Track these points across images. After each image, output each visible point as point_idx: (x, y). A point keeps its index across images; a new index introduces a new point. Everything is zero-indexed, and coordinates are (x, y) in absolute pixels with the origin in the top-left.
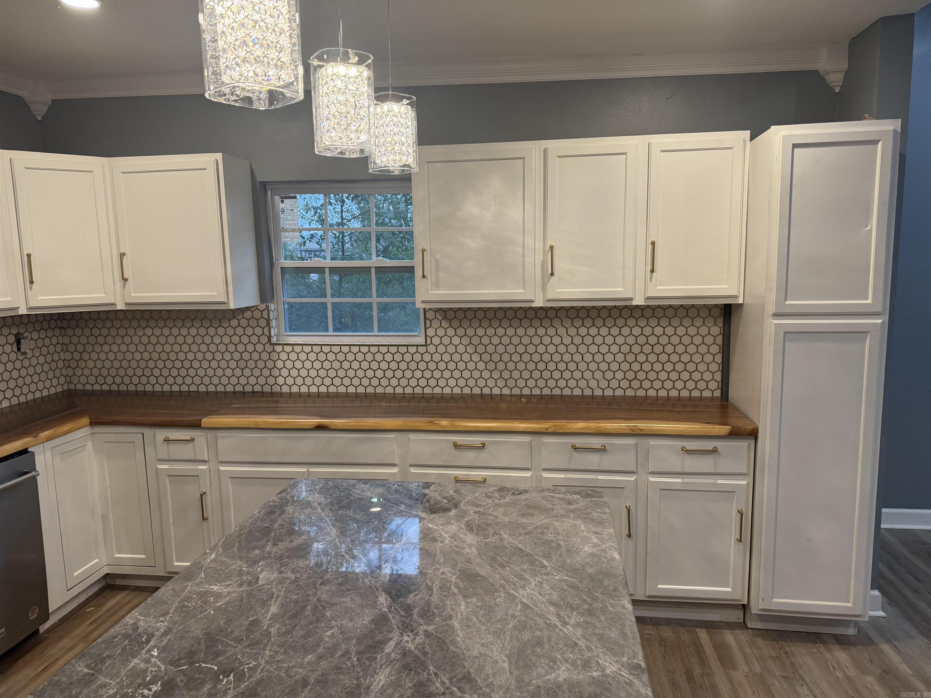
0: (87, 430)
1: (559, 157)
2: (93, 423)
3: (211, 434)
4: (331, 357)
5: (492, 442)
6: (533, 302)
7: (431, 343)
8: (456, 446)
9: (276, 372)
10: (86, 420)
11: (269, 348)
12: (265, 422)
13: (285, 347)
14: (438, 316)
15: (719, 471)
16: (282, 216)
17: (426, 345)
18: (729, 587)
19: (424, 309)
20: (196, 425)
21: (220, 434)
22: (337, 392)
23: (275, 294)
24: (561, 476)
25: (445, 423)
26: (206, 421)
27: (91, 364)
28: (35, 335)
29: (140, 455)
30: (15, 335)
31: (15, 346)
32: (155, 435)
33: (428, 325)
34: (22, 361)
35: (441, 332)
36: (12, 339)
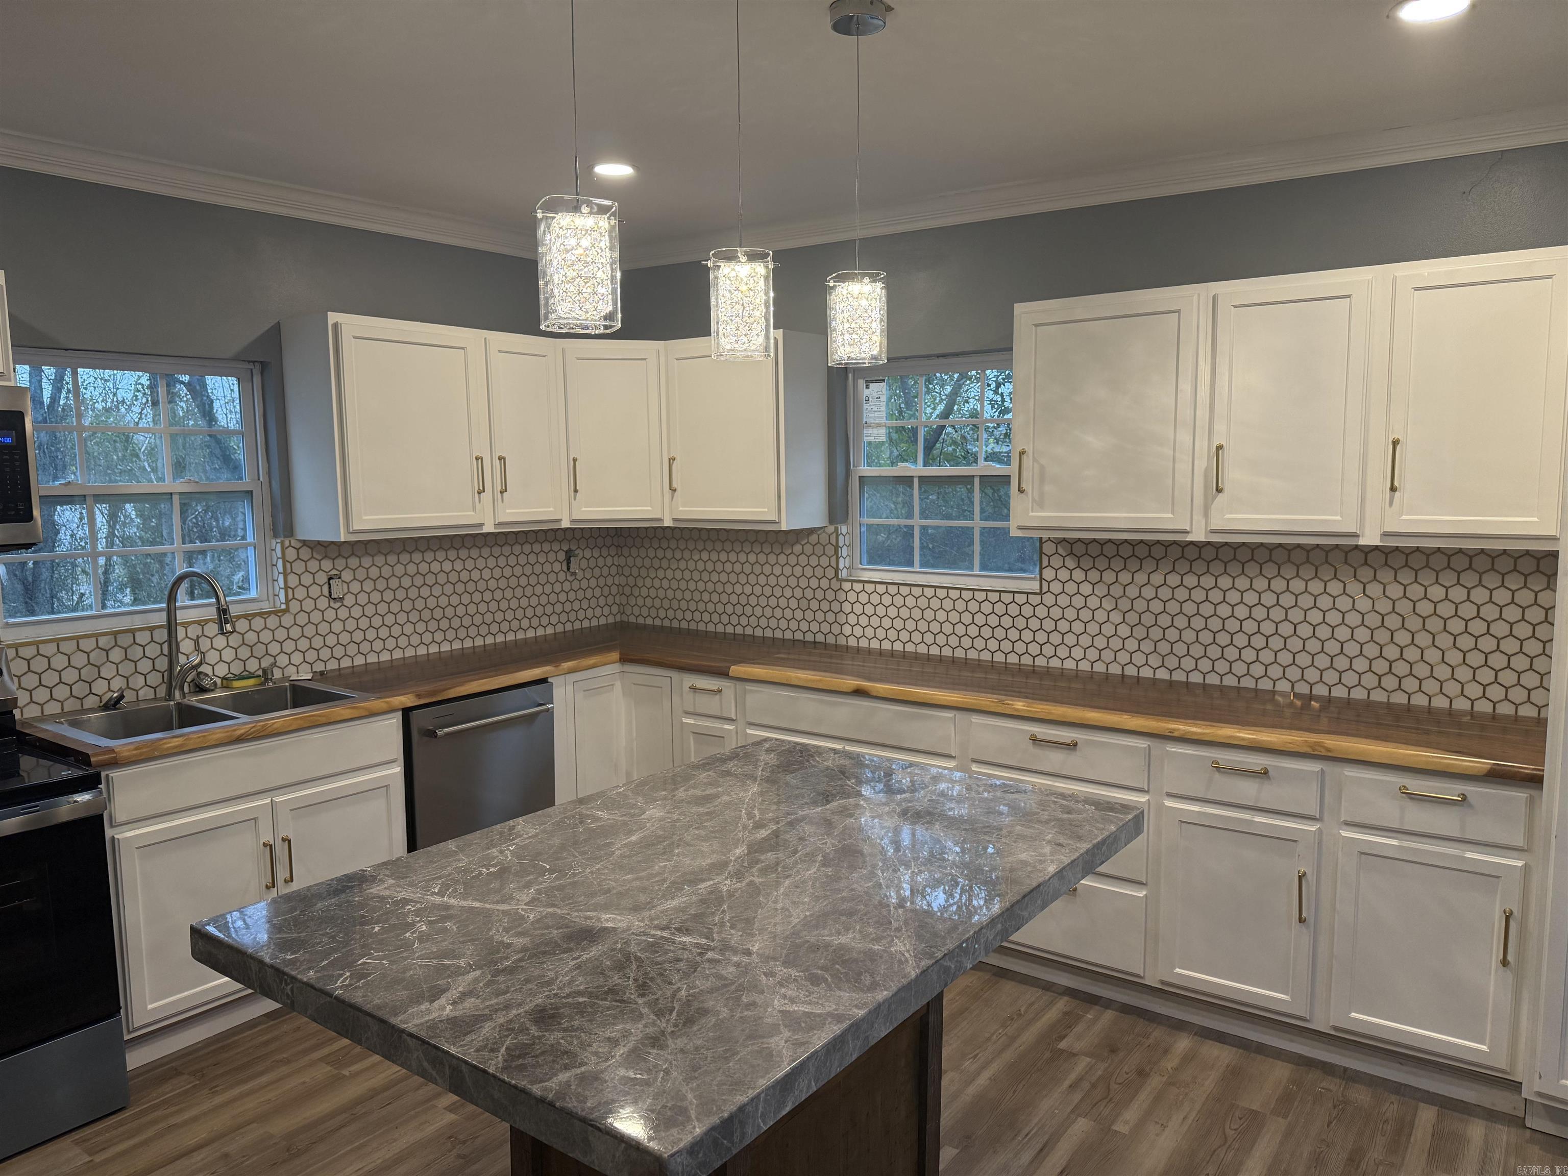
0: (616, 668)
1: (1235, 307)
2: (624, 660)
3: (739, 685)
4: (910, 601)
5: (1088, 742)
6: (1188, 532)
7: (1049, 591)
8: (1034, 740)
9: (842, 618)
10: (615, 655)
11: (835, 585)
12: (797, 677)
13: (854, 584)
14: (1060, 551)
15: (1469, 836)
16: (866, 406)
17: (1041, 593)
18: (1485, 1045)
19: (1041, 538)
20: (723, 674)
21: (749, 687)
22: (916, 653)
23: (850, 512)
24: (1195, 808)
25: (1020, 705)
26: (735, 670)
27: (644, 592)
28: (588, 554)
29: (667, 704)
30: (566, 552)
31: (565, 564)
32: (682, 681)
33: (1045, 563)
34: (571, 582)
35: (1064, 575)
36: (562, 556)
